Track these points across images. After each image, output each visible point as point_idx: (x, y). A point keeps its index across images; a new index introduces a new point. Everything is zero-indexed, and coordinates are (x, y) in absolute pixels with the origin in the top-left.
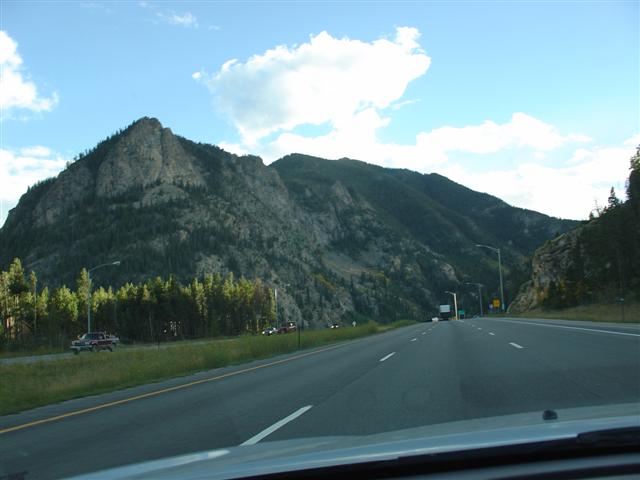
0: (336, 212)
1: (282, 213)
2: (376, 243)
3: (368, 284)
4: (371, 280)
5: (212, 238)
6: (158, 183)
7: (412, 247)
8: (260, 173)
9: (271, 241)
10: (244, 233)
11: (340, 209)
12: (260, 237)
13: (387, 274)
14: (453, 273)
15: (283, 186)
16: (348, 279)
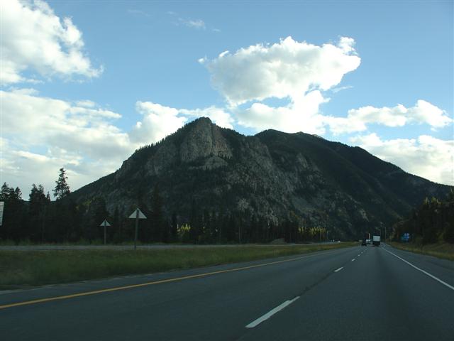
0: (299, 172)
1: (269, 172)
2: (321, 193)
3: (316, 217)
4: (318, 215)
5: (242, 189)
6: (211, 155)
7: (342, 197)
8: (258, 147)
9: (268, 190)
10: (254, 185)
11: (301, 170)
12: (262, 187)
13: (327, 212)
14: (365, 214)
15: (270, 156)
16: (307, 214)
